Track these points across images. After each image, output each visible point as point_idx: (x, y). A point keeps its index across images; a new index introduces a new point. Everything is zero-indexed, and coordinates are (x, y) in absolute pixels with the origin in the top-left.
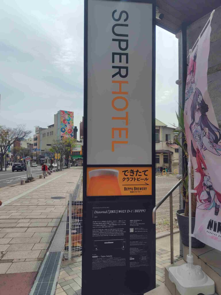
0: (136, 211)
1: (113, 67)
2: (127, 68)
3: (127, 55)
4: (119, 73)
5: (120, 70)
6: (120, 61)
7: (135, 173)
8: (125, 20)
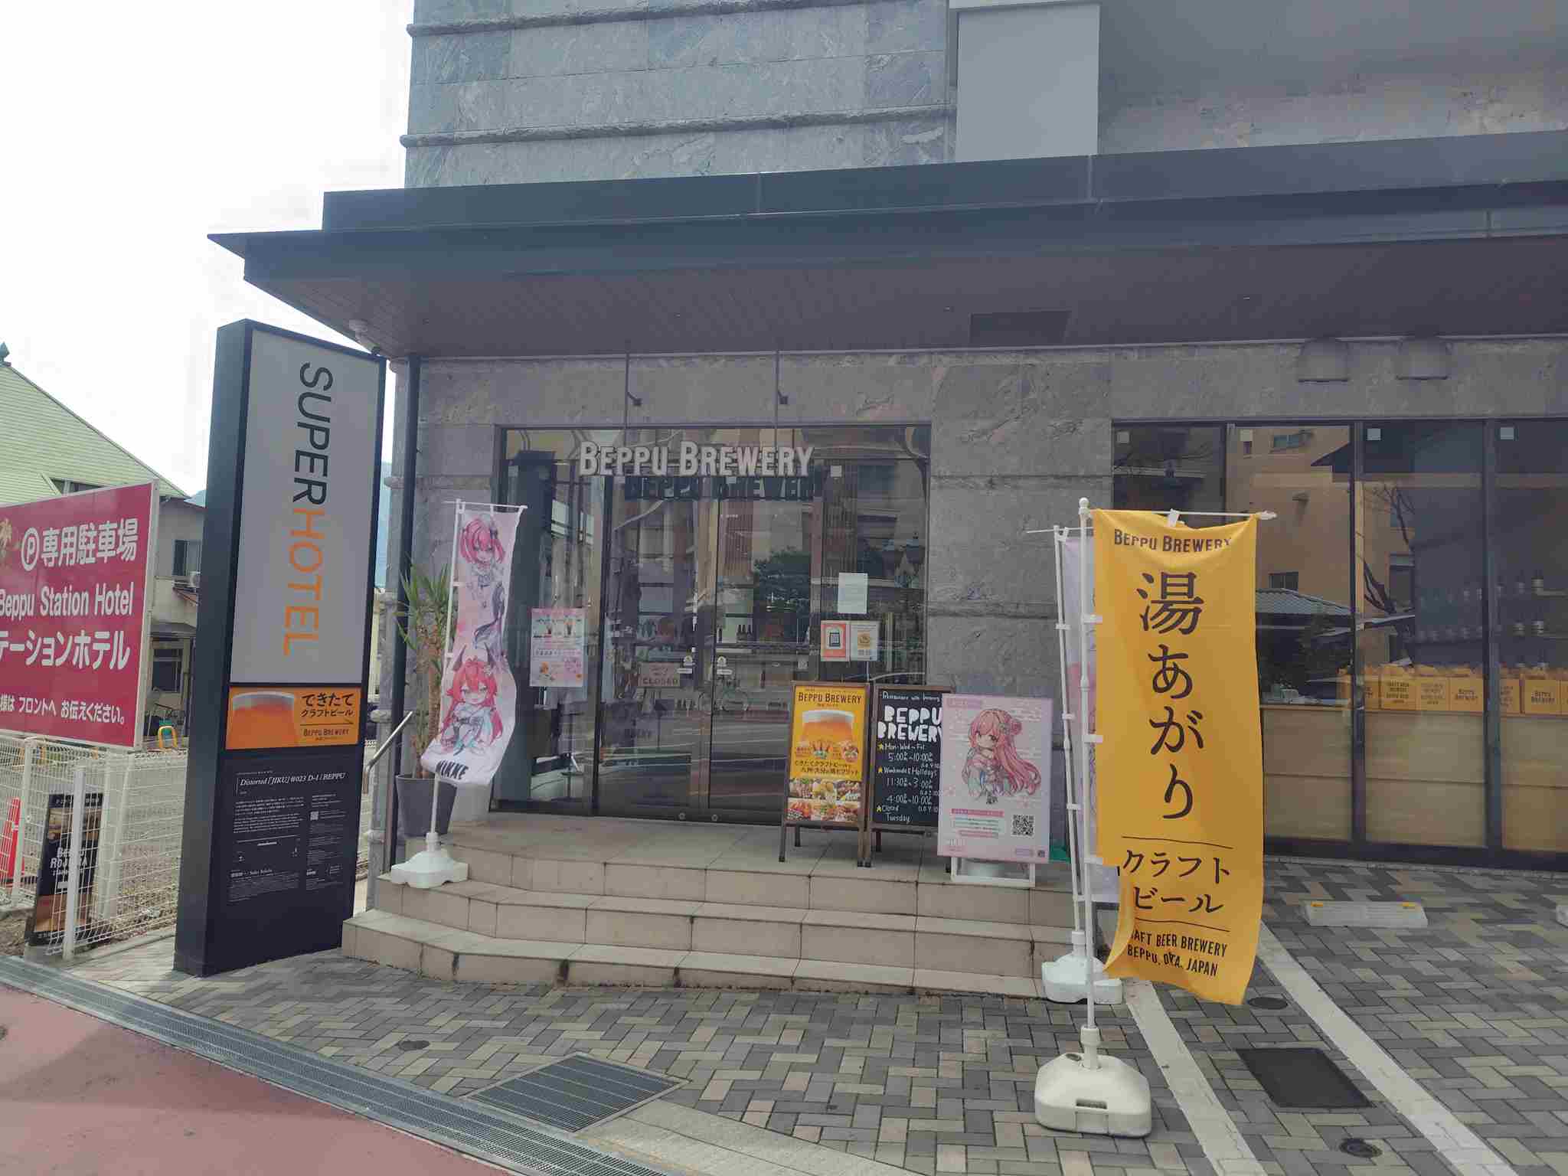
0: (326, 777)
1: (297, 480)
2: (323, 485)
3: (325, 458)
4: (308, 493)
5: (310, 487)
6: (312, 470)
7: (328, 700)
8: (326, 388)
